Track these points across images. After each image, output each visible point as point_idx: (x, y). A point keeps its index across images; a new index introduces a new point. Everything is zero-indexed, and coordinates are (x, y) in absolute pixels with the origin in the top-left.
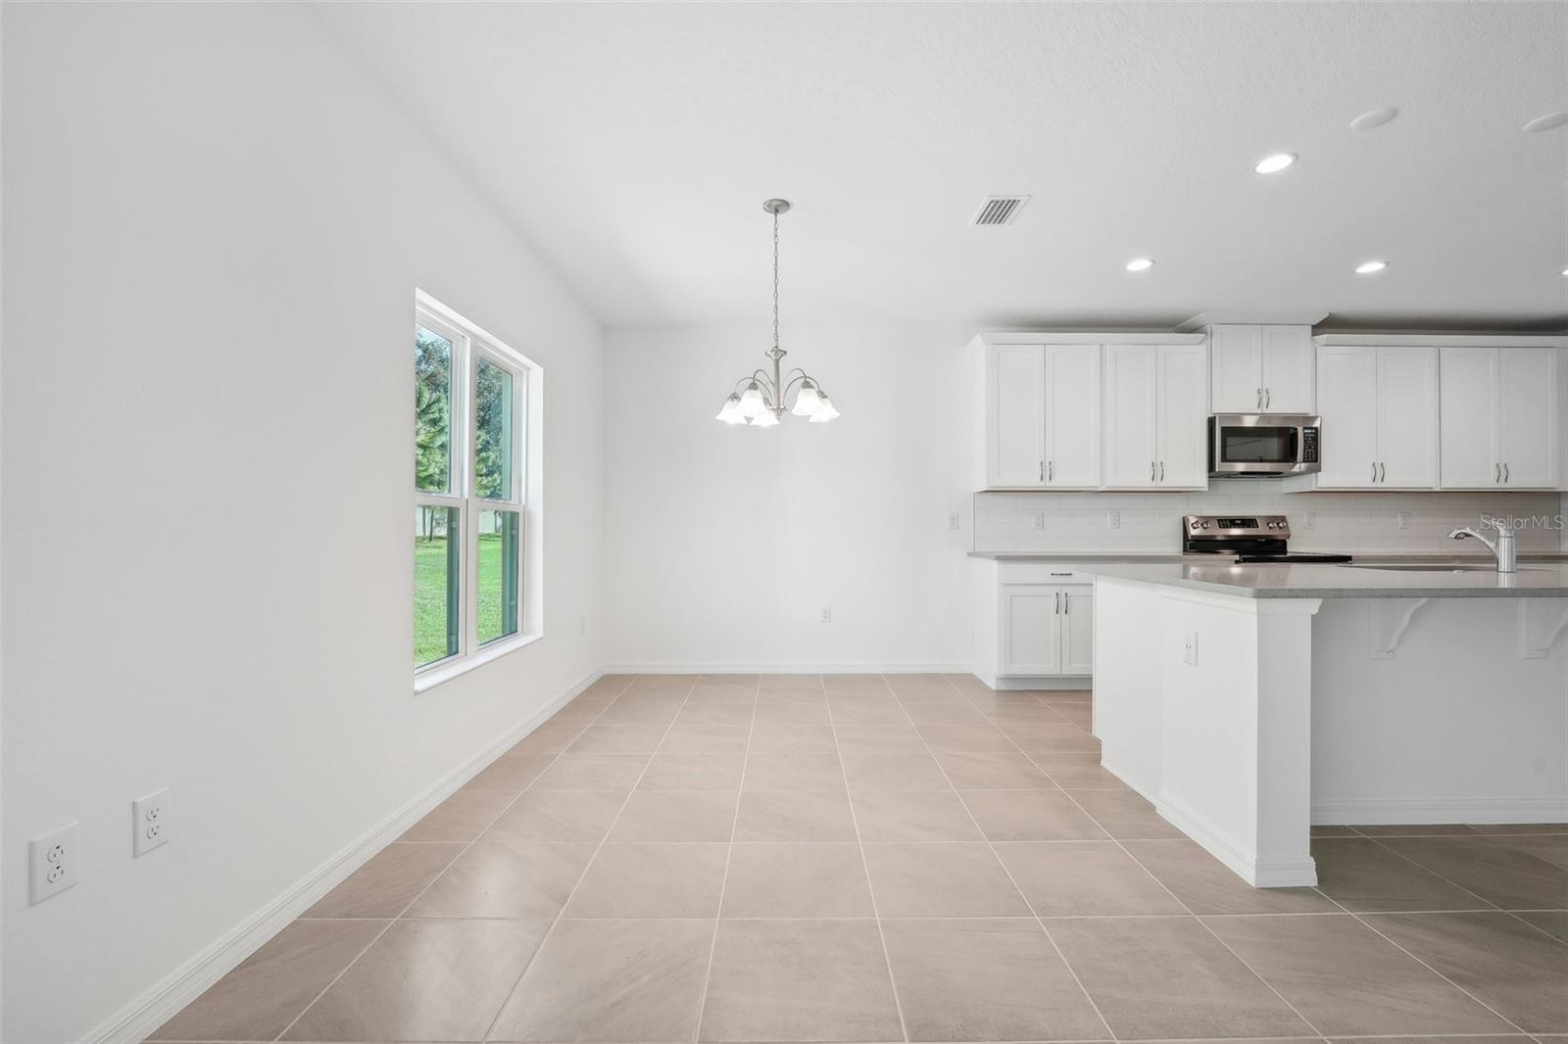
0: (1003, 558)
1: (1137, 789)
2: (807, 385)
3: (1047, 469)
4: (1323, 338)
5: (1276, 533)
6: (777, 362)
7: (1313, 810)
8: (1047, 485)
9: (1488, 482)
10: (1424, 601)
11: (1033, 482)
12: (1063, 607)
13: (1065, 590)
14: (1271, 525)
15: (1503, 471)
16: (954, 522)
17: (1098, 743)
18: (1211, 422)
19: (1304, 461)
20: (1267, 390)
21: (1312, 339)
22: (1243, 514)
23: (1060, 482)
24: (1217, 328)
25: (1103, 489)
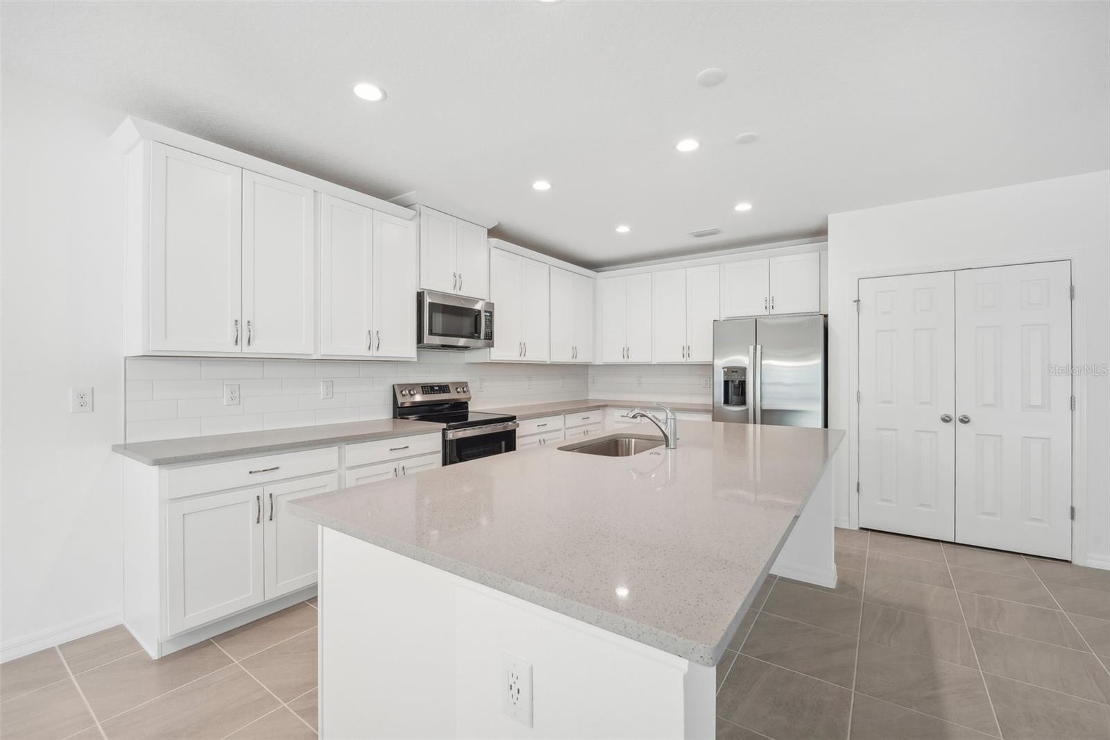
3: (244, 330)
4: (494, 241)
5: (461, 397)
8: (248, 351)
9: (567, 358)
11: (226, 348)
13: (270, 489)
14: (459, 390)
18: (420, 296)
19: (485, 339)
20: (460, 275)
21: (488, 241)
22: (438, 382)
23: (260, 347)
24: (424, 210)
25: (314, 357)
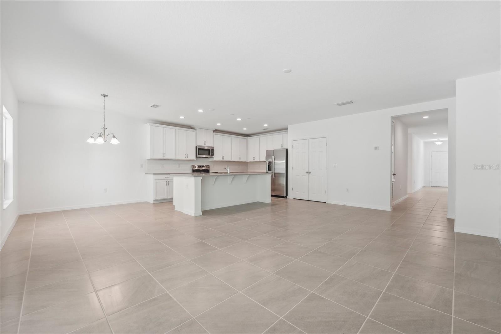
0: (154, 174)
1: (180, 211)
2: (114, 137)
3: (164, 155)
4: (215, 133)
6: (105, 130)
7: (202, 208)
8: (164, 158)
9: (237, 160)
10: (216, 177)
11: (161, 157)
12: (168, 184)
13: (168, 180)
14: (207, 167)
15: (240, 158)
16: (142, 166)
17: (174, 206)
18: (196, 147)
19: (211, 155)
20: (206, 141)
21: (213, 133)
22: (202, 165)
23: (167, 157)
24: (197, 129)
25: (176, 159)
